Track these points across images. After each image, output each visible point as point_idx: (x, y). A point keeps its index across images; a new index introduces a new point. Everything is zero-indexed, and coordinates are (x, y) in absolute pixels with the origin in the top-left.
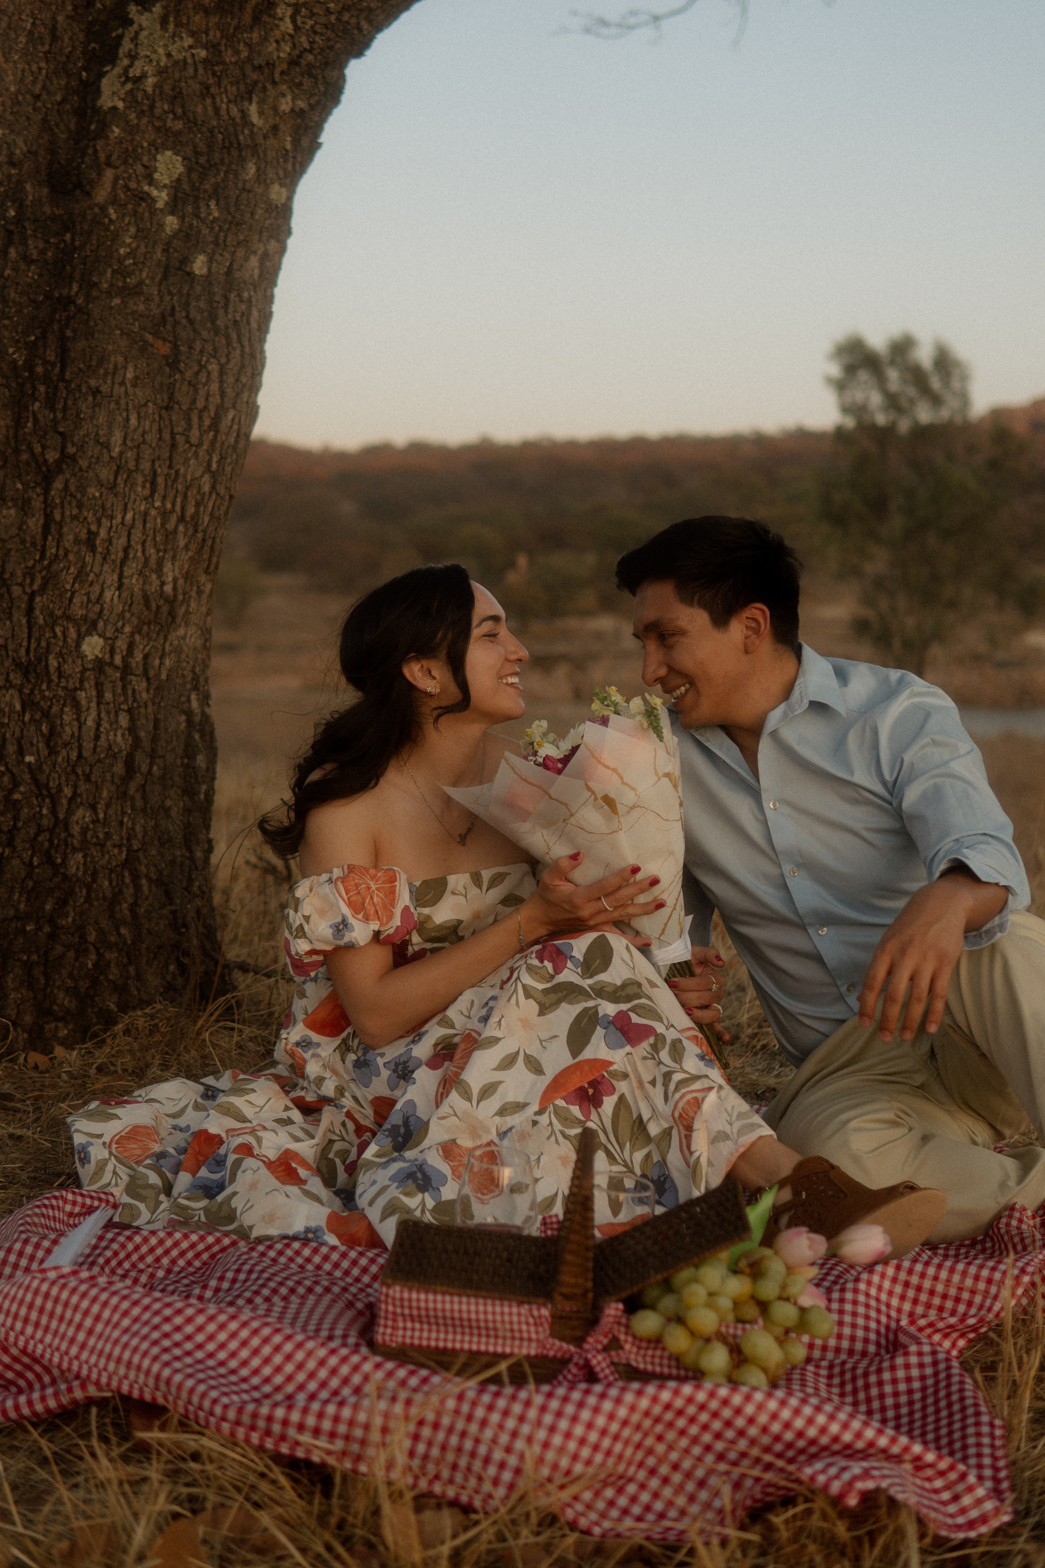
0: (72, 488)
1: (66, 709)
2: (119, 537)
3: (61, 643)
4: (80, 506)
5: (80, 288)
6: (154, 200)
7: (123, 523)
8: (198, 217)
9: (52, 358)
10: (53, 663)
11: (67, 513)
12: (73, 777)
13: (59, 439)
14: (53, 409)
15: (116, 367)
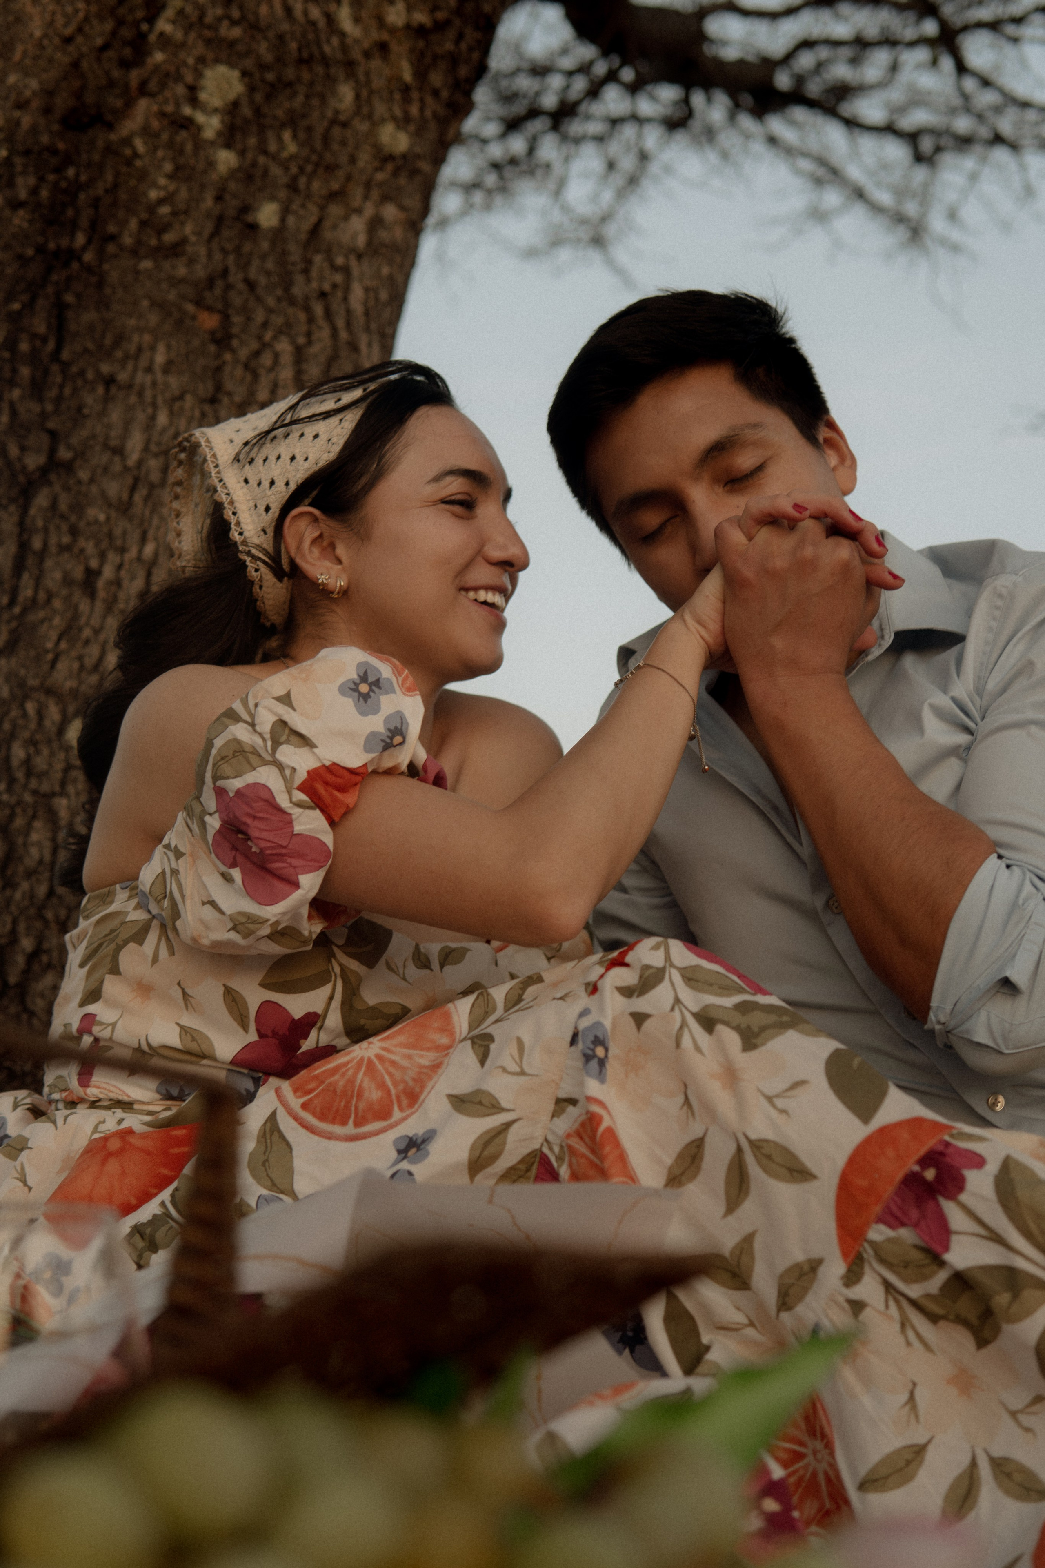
0: (63, 507)
1: (37, 824)
2: (133, 578)
3: (33, 726)
4: (74, 532)
5: (89, 241)
6: (199, 128)
7: (139, 559)
8: (265, 152)
9: (42, 329)
10: (18, 752)
11: (53, 540)
12: (39, 925)
13: (45, 439)
14: (41, 400)
15: (140, 350)
